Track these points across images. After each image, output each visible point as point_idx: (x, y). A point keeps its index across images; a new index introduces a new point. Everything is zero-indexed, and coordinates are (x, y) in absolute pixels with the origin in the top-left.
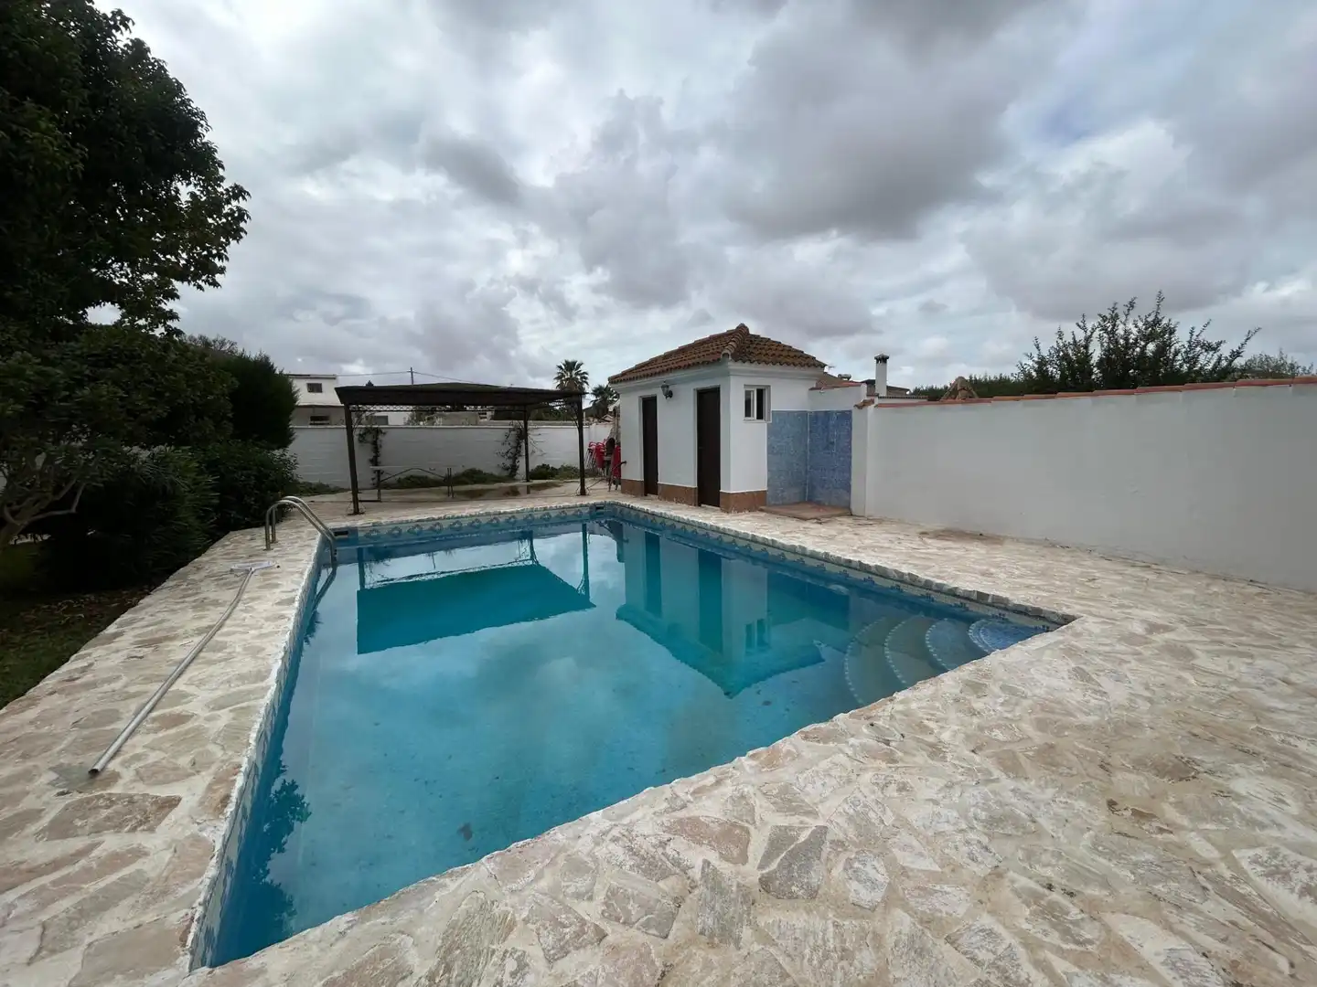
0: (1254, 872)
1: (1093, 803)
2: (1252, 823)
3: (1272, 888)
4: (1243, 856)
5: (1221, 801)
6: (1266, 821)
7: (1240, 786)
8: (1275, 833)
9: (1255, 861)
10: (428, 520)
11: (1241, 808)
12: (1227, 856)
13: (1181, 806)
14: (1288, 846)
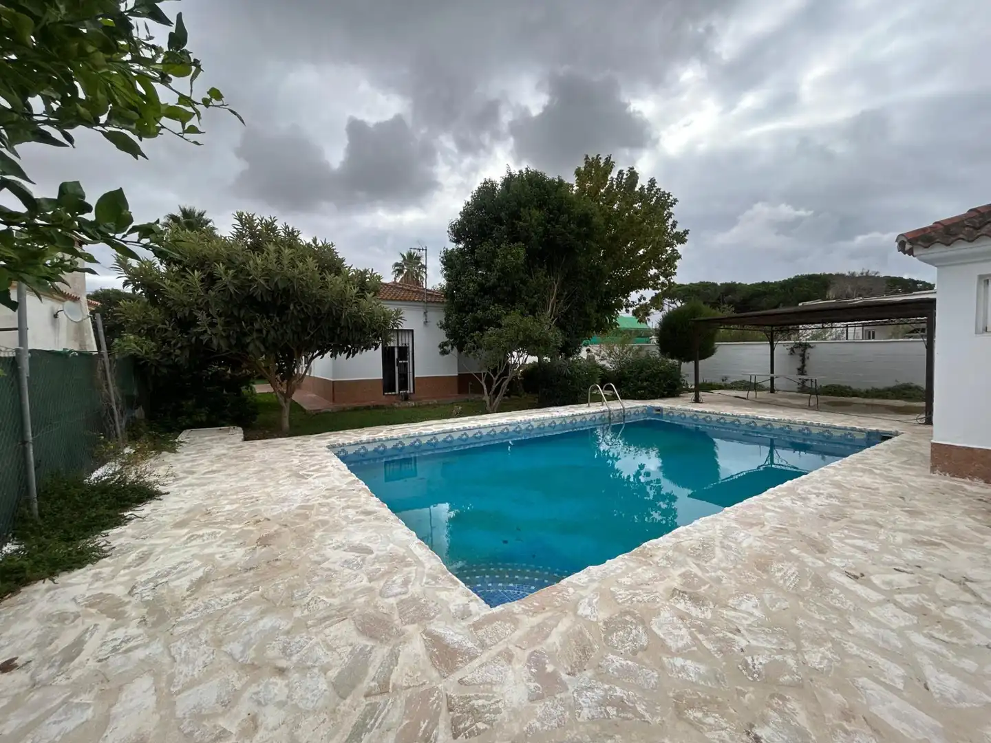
0: (217, 530)
1: (274, 516)
2: (226, 541)
3: (209, 531)
4: (223, 532)
5: (241, 541)
6: (224, 545)
7: (240, 552)
8: (218, 543)
9: (219, 533)
10: (702, 412)
11: (233, 543)
12: (227, 529)
13: (251, 532)
14: (212, 543)
